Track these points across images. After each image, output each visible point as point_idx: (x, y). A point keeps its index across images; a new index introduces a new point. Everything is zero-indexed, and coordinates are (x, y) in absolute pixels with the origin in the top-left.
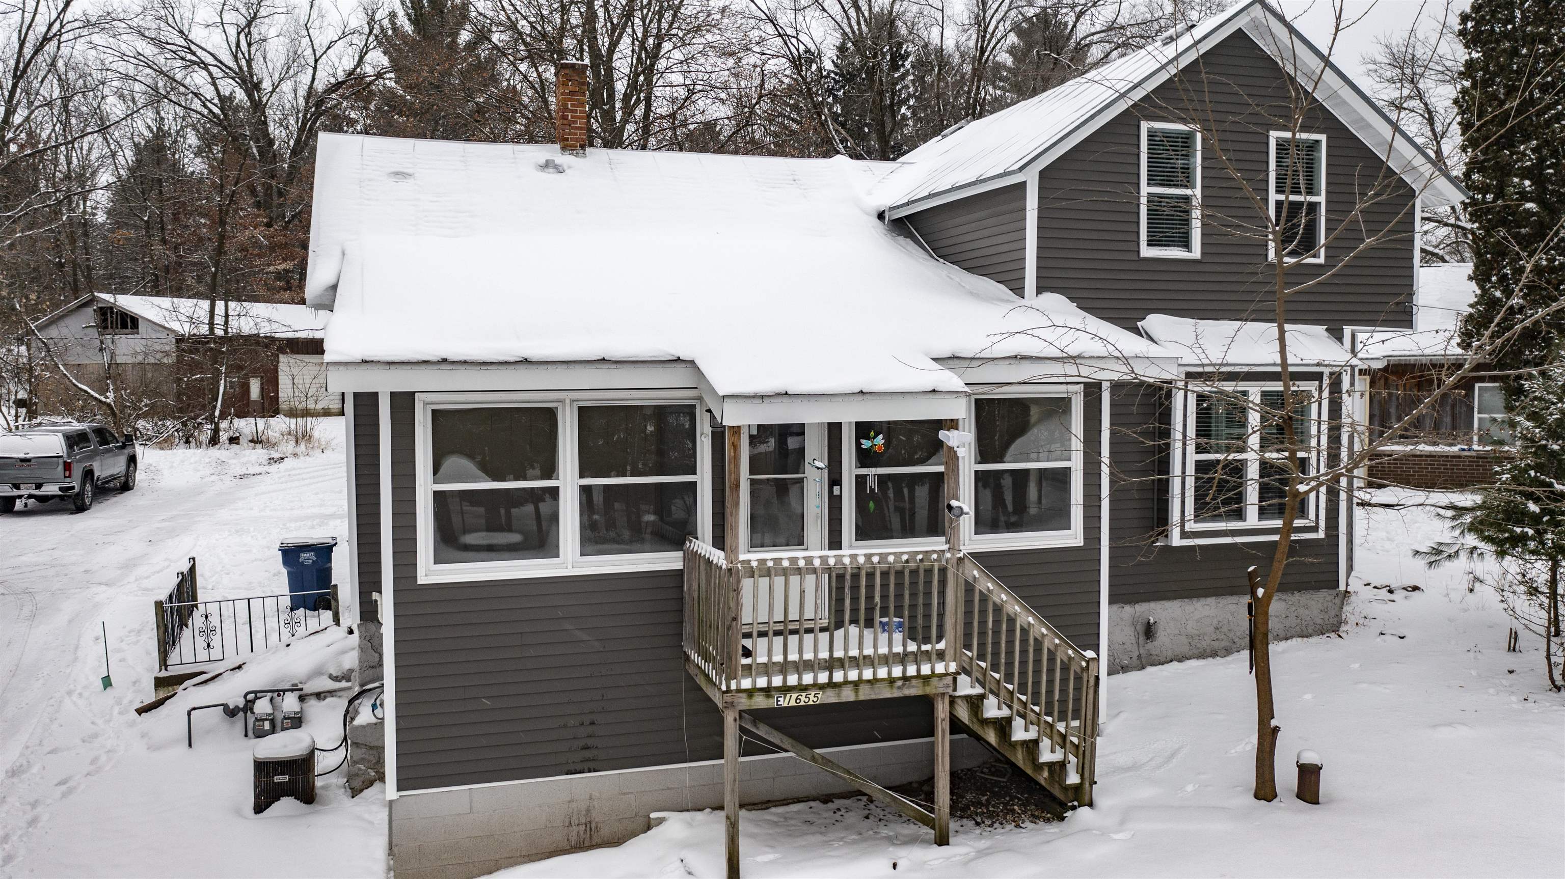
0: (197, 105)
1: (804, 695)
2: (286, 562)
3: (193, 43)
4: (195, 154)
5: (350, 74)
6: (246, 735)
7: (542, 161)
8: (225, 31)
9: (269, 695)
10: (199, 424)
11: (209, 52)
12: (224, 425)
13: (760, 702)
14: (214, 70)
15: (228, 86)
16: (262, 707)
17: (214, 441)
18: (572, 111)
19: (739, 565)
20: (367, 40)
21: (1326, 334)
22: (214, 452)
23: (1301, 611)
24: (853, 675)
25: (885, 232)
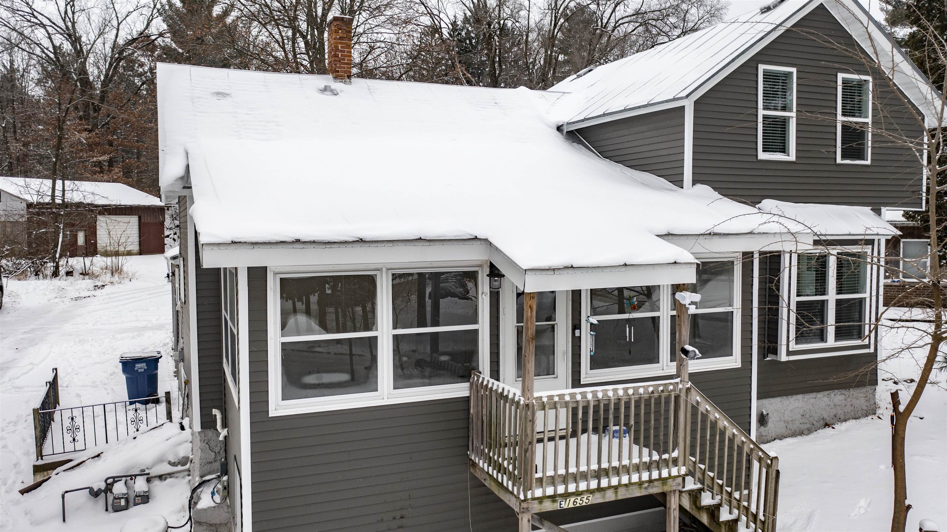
0: (38, 51)
1: (579, 498)
2: (124, 371)
3: (35, 10)
4: (36, 84)
5: (141, 33)
6: (107, 510)
7: (322, 86)
8: (57, 4)
9: (124, 479)
10: (45, 263)
11: (45, 17)
12: (62, 262)
13: (548, 506)
14: (50, 29)
15: (58, 39)
16: (119, 488)
17: (56, 274)
18: (341, 51)
19: (534, 401)
20: (153, 11)
21: (872, 213)
22: (56, 282)
23: (854, 401)
24: (615, 481)
25: (564, 140)
